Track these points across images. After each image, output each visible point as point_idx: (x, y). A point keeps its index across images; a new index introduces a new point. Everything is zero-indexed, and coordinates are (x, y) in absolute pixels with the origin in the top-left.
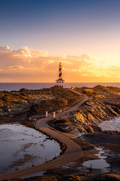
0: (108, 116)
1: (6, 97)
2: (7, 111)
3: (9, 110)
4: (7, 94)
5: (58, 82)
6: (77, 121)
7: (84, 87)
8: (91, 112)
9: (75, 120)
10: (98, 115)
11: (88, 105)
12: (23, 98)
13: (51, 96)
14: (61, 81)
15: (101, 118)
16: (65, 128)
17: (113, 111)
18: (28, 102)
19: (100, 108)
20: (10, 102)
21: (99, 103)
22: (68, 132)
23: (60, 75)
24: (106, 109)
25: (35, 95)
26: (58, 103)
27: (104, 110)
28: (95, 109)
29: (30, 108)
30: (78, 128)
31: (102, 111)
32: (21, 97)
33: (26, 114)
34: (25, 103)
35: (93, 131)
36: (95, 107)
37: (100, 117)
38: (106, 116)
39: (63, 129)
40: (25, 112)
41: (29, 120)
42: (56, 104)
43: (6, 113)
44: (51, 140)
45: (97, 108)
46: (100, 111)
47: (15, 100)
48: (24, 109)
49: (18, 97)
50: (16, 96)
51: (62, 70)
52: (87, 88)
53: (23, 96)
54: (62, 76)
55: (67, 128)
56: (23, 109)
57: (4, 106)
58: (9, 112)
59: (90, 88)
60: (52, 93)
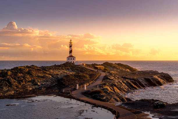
0: (129, 89)
1: (31, 72)
2: (37, 84)
3: (39, 84)
4: (31, 69)
5: (69, 59)
6: (110, 92)
7: (94, 63)
8: (115, 85)
9: (108, 92)
10: (122, 88)
11: (110, 79)
12: (46, 73)
13: (71, 72)
14: (72, 58)
15: (125, 91)
16: (103, 98)
17: (133, 85)
18: (52, 76)
19: (121, 82)
20: (36, 76)
21: (118, 78)
22: (107, 101)
23: (71, 52)
24: (126, 83)
25: (56, 70)
26: (81, 77)
27: (125, 84)
28: (117, 83)
29: (57, 82)
30: (114, 98)
31: (124, 84)
32: (44, 72)
33: (56, 87)
34: (50, 77)
35: (127, 101)
36: (117, 81)
37: (123, 90)
38: (128, 89)
39: (102, 98)
40: (54, 85)
41: (62, 92)
42: (80, 78)
43: (37, 87)
44: (97, 107)
45: (119, 82)
46: (122, 85)
47: (40, 75)
48: (52, 83)
49: (41, 71)
50: (39, 71)
51: (72, 47)
52: (97, 65)
53: (45, 71)
54: (72, 53)
55: (104, 98)
56: (50, 83)
57: (31, 80)
58: (39, 85)
59: (100, 65)
60: (71, 69)
